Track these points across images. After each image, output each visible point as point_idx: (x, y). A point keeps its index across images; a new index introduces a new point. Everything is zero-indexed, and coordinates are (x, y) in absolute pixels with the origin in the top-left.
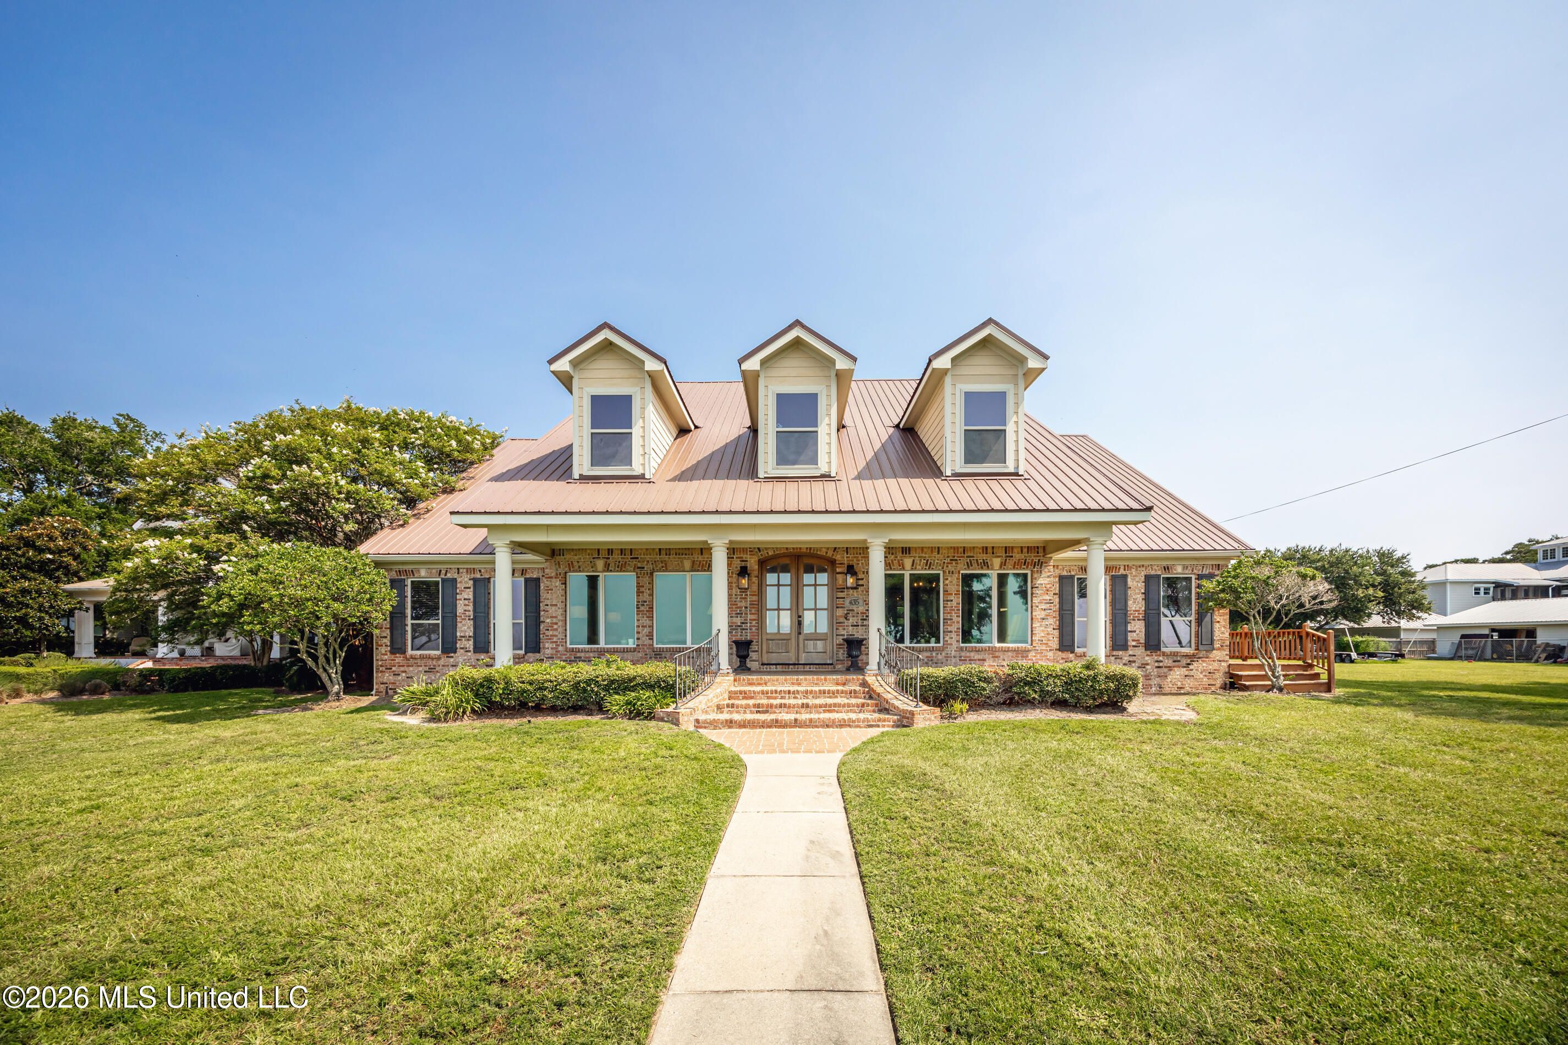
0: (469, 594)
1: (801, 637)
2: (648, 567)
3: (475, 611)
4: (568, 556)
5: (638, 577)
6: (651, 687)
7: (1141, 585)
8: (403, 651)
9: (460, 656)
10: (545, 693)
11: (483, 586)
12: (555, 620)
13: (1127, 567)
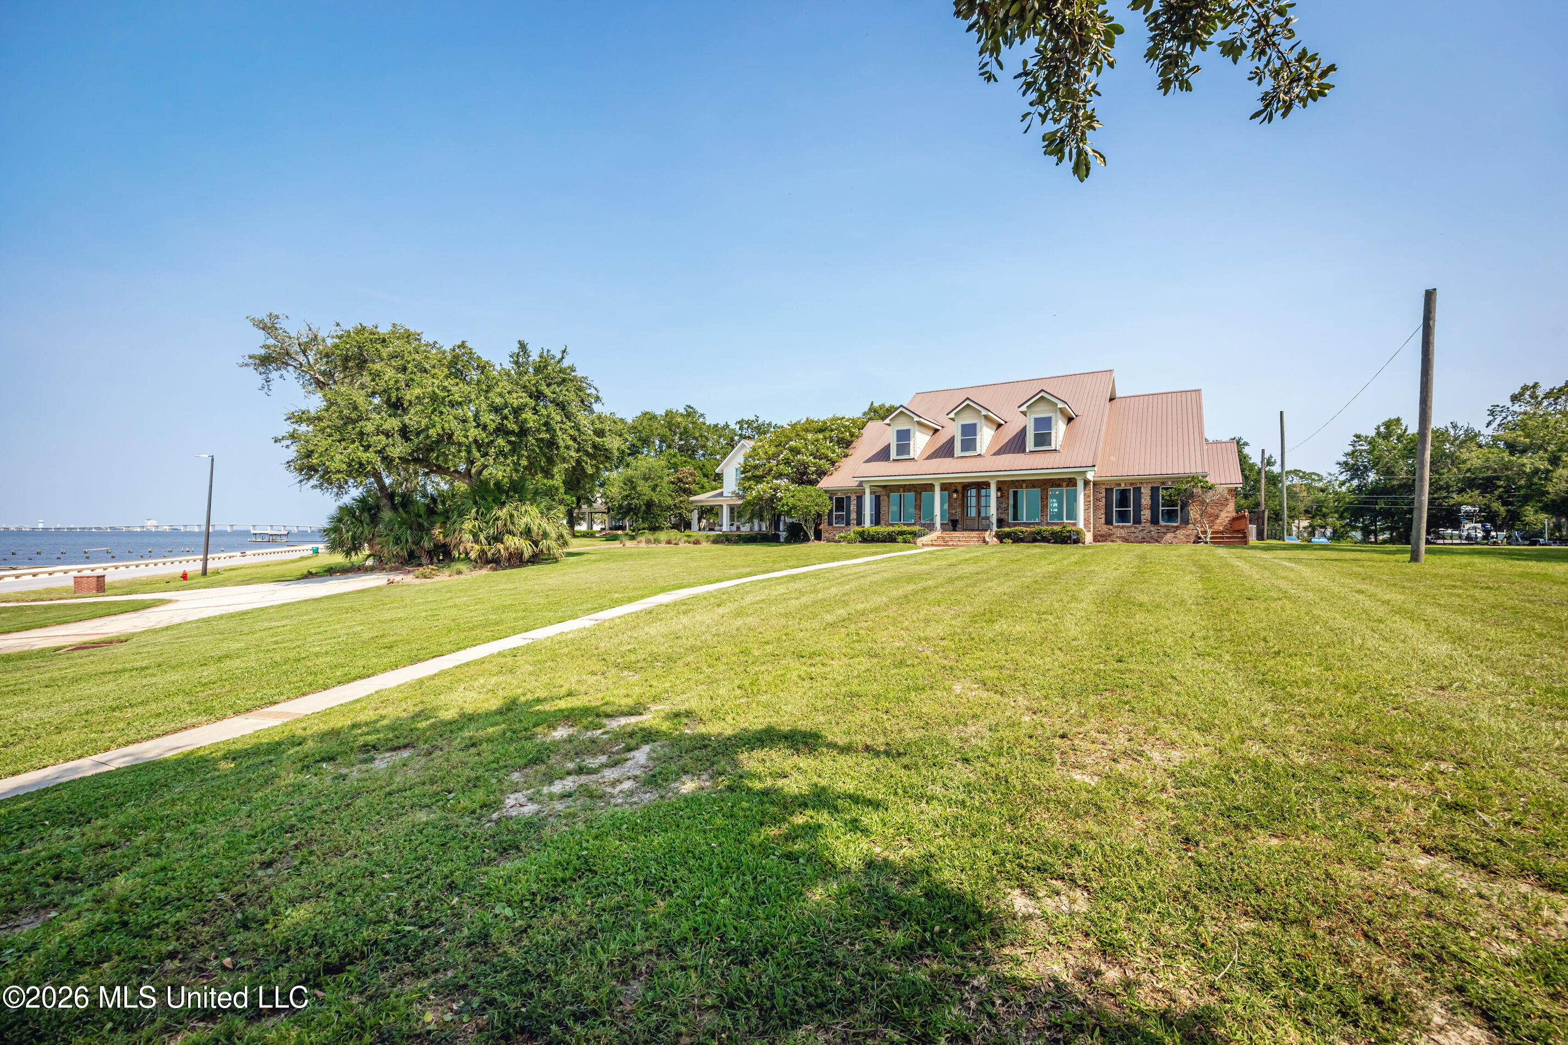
0: (855, 503)
2: (919, 490)
3: (857, 509)
4: (891, 490)
6: (910, 534)
7: (1149, 492)
8: (832, 525)
9: (852, 525)
10: (882, 536)
11: (860, 499)
12: (885, 512)
13: (1142, 483)
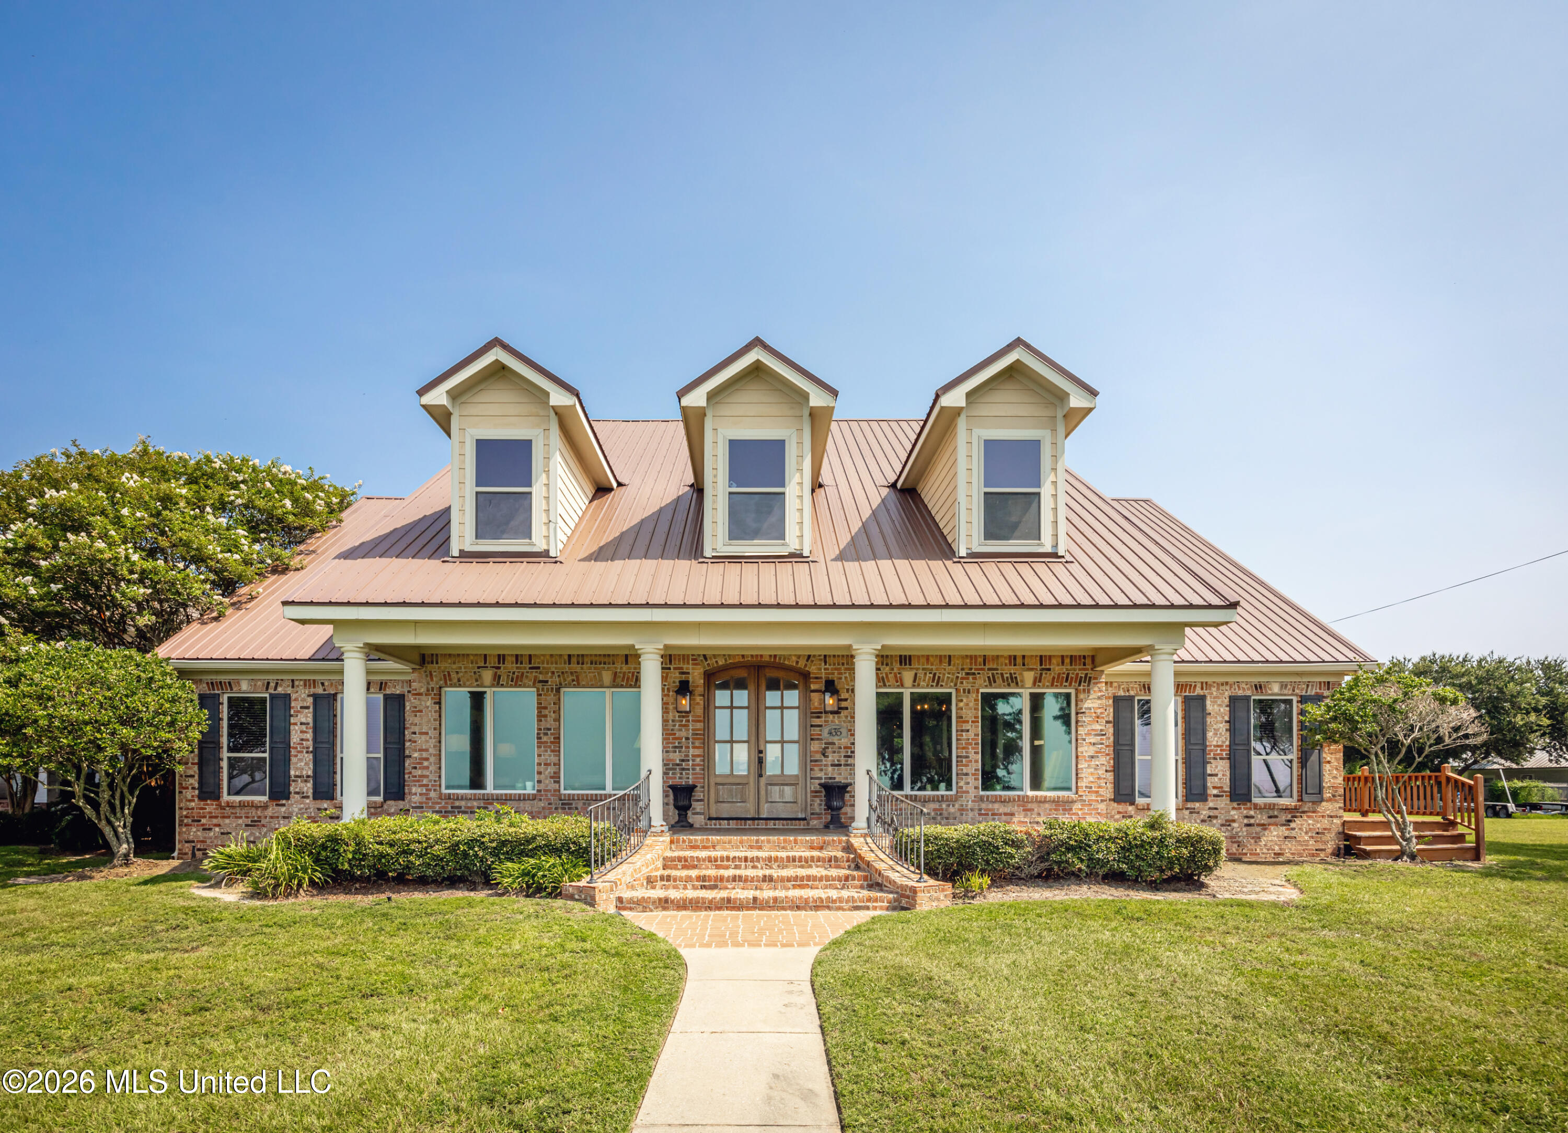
0: (307, 717)
1: (763, 781)
2: (553, 681)
3: (315, 740)
4: (444, 665)
5: (539, 695)
6: (556, 850)
7: (1225, 710)
8: (217, 797)
9: (294, 804)
10: (412, 858)
11: (326, 705)
12: (425, 755)
13: (1205, 685)
